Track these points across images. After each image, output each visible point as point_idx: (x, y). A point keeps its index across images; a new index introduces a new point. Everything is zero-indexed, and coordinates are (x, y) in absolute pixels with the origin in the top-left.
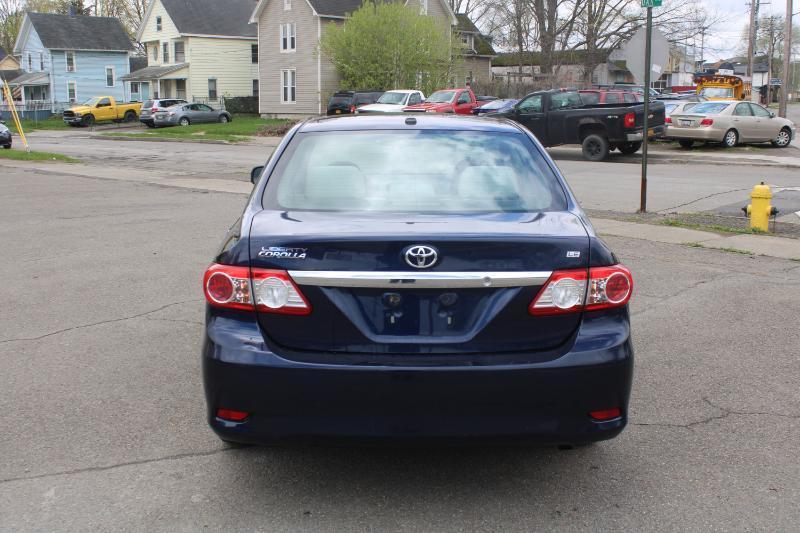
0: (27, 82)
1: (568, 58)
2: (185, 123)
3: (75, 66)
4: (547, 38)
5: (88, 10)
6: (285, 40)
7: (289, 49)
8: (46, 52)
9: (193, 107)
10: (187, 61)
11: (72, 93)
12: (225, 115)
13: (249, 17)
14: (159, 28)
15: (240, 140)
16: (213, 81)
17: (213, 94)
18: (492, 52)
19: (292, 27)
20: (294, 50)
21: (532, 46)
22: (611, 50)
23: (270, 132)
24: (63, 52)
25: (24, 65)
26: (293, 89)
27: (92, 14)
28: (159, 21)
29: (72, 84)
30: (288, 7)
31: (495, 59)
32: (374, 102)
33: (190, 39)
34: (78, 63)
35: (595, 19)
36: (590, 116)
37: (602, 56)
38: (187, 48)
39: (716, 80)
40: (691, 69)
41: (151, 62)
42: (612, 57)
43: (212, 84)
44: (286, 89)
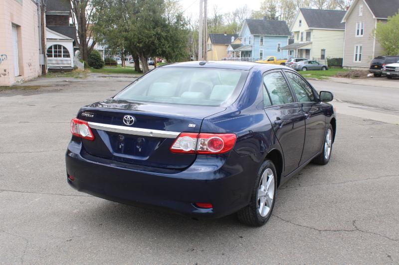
0: (243, 49)
2: (305, 70)
3: (264, 43)
5: (277, 17)
6: (358, 31)
7: (360, 35)
8: (252, 36)
9: (310, 62)
10: (311, 41)
11: (261, 54)
12: (325, 67)
13: (341, 20)
14: (300, 25)
15: (324, 79)
16: (323, 50)
17: (323, 57)
19: (362, 24)
20: (362, 36)
23: (340, 76)
24: (259, 36)
25: (242, 42)
26: (360, 55)
27: (279, 20)
28: (300, 22)
29: (262, 51)
30: (361, 14)
32: (396, 62)
33: (314, 30)
34: (265, 42)
38: (312, 34)
41: (296, 41)
43: (323, 52)
44: (356, 55)
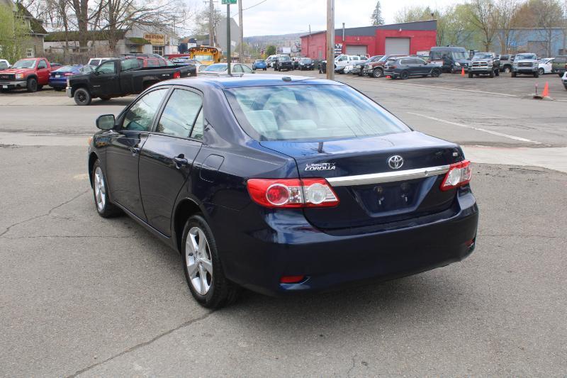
1: (100, 36)
4: (83, 20)
18: (44, 32)
21: (73, 26)
22: (126, 30)
31: (47, 36)
35: (113, 9)
36: (150, 75)
37: (121, 35)
39: (202, 50)
40: (176, 42)
42: (128, 35)
